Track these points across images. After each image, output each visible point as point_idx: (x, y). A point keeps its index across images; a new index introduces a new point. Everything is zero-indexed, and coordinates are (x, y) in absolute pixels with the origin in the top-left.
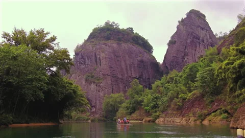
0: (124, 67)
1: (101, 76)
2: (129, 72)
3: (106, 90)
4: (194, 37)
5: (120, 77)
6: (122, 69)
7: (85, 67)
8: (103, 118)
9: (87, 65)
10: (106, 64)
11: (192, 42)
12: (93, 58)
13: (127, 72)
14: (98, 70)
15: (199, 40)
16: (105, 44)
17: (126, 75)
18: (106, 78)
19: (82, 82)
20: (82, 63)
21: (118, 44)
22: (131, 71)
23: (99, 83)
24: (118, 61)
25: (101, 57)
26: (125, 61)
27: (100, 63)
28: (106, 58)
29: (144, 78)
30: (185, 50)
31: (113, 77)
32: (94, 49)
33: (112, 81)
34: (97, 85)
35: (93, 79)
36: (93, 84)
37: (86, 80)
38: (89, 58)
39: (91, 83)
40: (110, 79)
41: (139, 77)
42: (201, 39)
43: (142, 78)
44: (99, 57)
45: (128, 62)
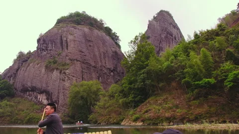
0: (97, 53)
1: (68, 62)
2: (103, 62)
3: (74, 78)
4: (168, 33)
5: (93, 64)
6: (95, 55)
7: (47, 53)
8: (67, 119)
9: (50, 50)
10: (74, 47)
11: (166, 37)
12: (58, 41)
13: (101, 61)
14: (64, 54)
15: (172, 36)
16: (74, 27)
17: (100, 64)
18: (74, 63)
19: (41, 71)
20: (43, 50)
21: (90, 29)
22: (105, 61)
23: (64, 69)
24: (90, 46)
25: (68, 40)
26: (98, 48)
27: (67, 46)
28: (74, 41)
29: (118, 71)
30: (160, 44)
31: (83, 63)
32: (60, 31)
33: (82, 68)
34: (61, 73)
35: (56, 65)
36: (55, 71)
37: (47, 67)
38: (53, 42)
39: (52, 70)
40: (79, 65)
41: (114, 70)
42: (174, 36)
43: (117, 71)
44: (65, 39)
45: (102, 50)
